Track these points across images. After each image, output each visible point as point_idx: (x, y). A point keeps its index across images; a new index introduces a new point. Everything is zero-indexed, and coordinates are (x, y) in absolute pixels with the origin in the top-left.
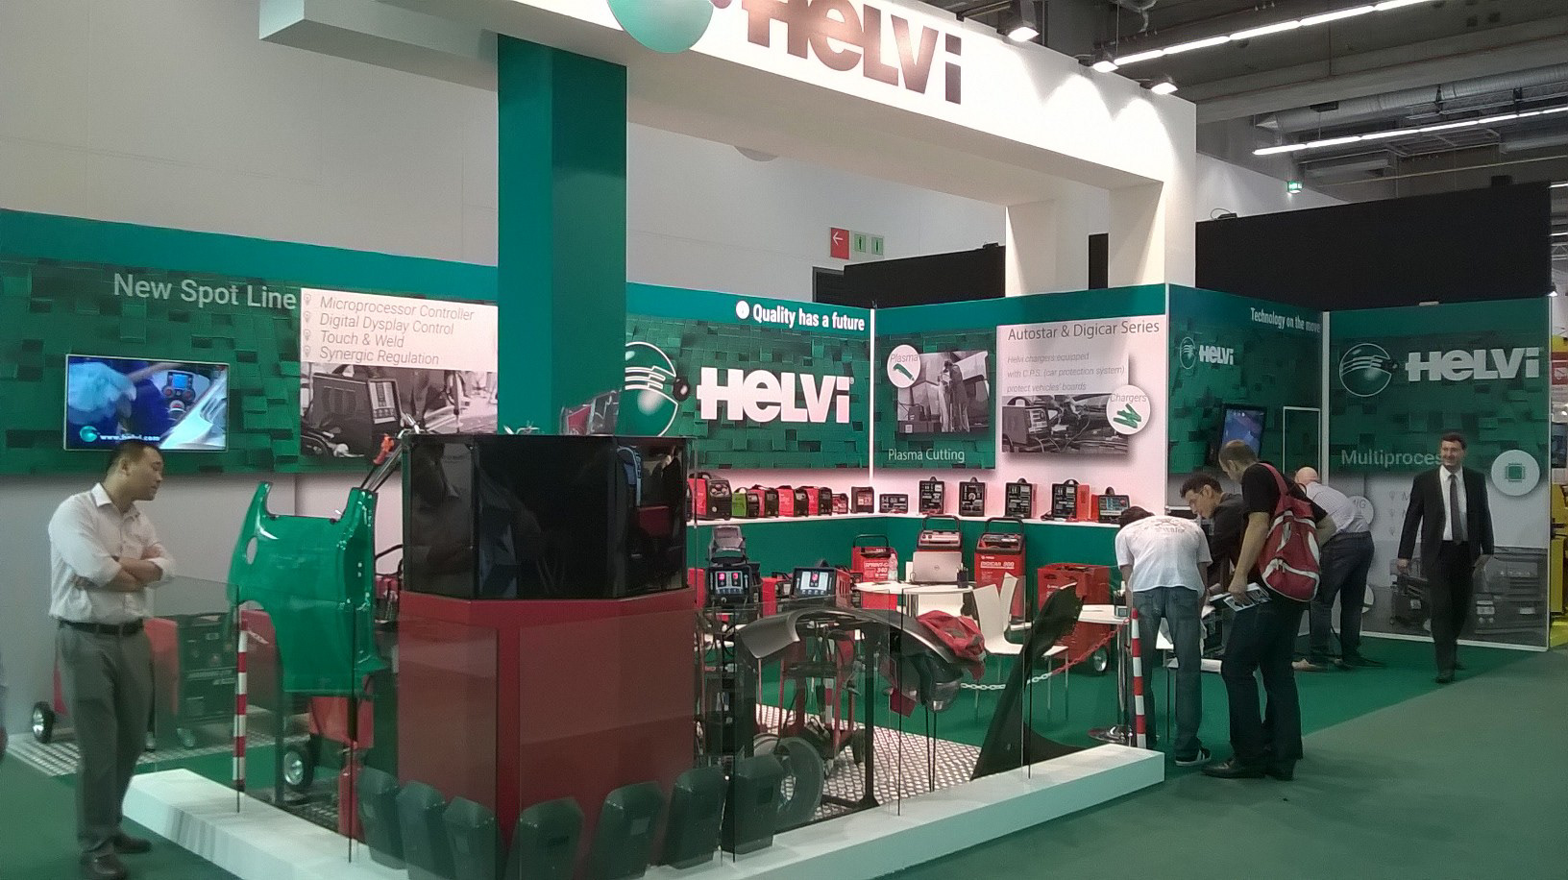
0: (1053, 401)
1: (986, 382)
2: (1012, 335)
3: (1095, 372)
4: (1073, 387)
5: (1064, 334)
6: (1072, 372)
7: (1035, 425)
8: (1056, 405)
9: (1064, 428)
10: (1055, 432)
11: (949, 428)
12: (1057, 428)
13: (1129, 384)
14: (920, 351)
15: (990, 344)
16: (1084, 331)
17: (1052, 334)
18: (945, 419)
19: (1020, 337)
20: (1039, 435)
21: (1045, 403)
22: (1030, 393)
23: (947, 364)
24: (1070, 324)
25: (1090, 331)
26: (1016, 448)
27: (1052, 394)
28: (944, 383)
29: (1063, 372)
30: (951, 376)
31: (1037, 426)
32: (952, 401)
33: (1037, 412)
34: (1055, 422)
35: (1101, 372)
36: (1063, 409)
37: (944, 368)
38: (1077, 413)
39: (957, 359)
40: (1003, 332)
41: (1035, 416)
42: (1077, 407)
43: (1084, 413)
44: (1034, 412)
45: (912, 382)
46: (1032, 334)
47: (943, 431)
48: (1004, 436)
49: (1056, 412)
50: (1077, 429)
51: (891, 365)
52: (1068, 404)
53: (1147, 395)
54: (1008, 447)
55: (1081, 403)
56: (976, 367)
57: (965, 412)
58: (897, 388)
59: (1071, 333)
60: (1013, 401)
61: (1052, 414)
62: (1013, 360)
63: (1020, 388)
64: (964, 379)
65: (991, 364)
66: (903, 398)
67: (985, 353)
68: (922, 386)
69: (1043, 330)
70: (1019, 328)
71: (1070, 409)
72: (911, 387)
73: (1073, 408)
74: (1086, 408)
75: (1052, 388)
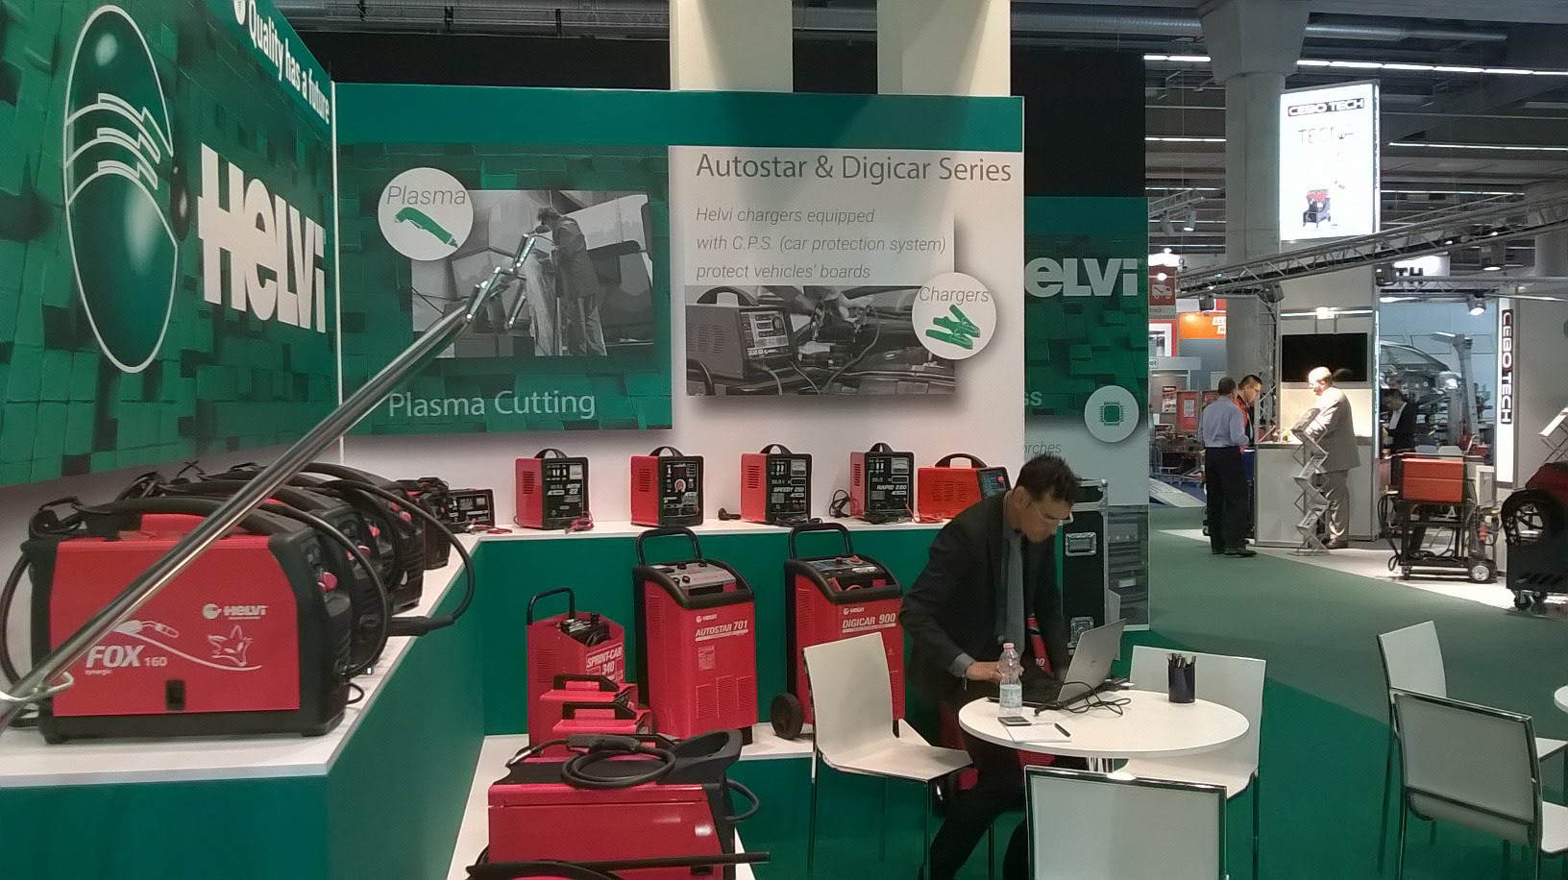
0: (800, 298)
1: (645, 256)
2: (704, 166)
3: (888, 245)
4: (845, 273)
5: (821, 172)
6: (842, 244)
7: (762, 343)
8: (808, 304)
9: (825, 348)
10: (804, 356)
11: (555, 348)
12: (811, 348)
13: (955, 271)
14: (471, 183)
15: (655, 182)
16: (864, 170)
17: (795, 170)
18: (543, 328)
19: (723, 170)
20: (772, 362)
21: (782, 302)
22: (751, 281)
23: (544, 216)
24: (835, 155)
25: (877, 170)
26: (720, 388)
27: (799, 283)
28: (540, 254)
29: (819, 244)
30: (556, 240)
31: (765, 345)
32: (559, 292)
33: (767, 317)
34: (806, 336)
35: (900, 247)
36: (822, 314)
37: (539, 223)
38: (853, 320)
39: (573, 206)
40: (684, 159)
41: (760, 326)
42: (852, 309)
43: (866, 321)
44: (761, 317)
45: (451, 250)
46: (750, 169)
47: (538, 353)
48: (690, 364)
49: (807, 319)
50: (854, 350)
51: (388, 209)
52: (833, 305)
53: (991, 291)
54: (702, 385)
55: (861, 302)
56: (620, 224)
57: (595, 314)
58: (407, 262)
59: (837, 171)
60: (711, 296)
61: (799, 322)
62: (709, 215)
63: (727, 271)
64: (588, 248)
65: (657, 220)
66: (427, 284)
67: (642, 199)
68: (478, 261)
69: (776, 162)
70: (722, 154)
71: (839, 314)
72: (449, 260)
73: (844, 311)
74: (870, 312)
75: (798, 272)
